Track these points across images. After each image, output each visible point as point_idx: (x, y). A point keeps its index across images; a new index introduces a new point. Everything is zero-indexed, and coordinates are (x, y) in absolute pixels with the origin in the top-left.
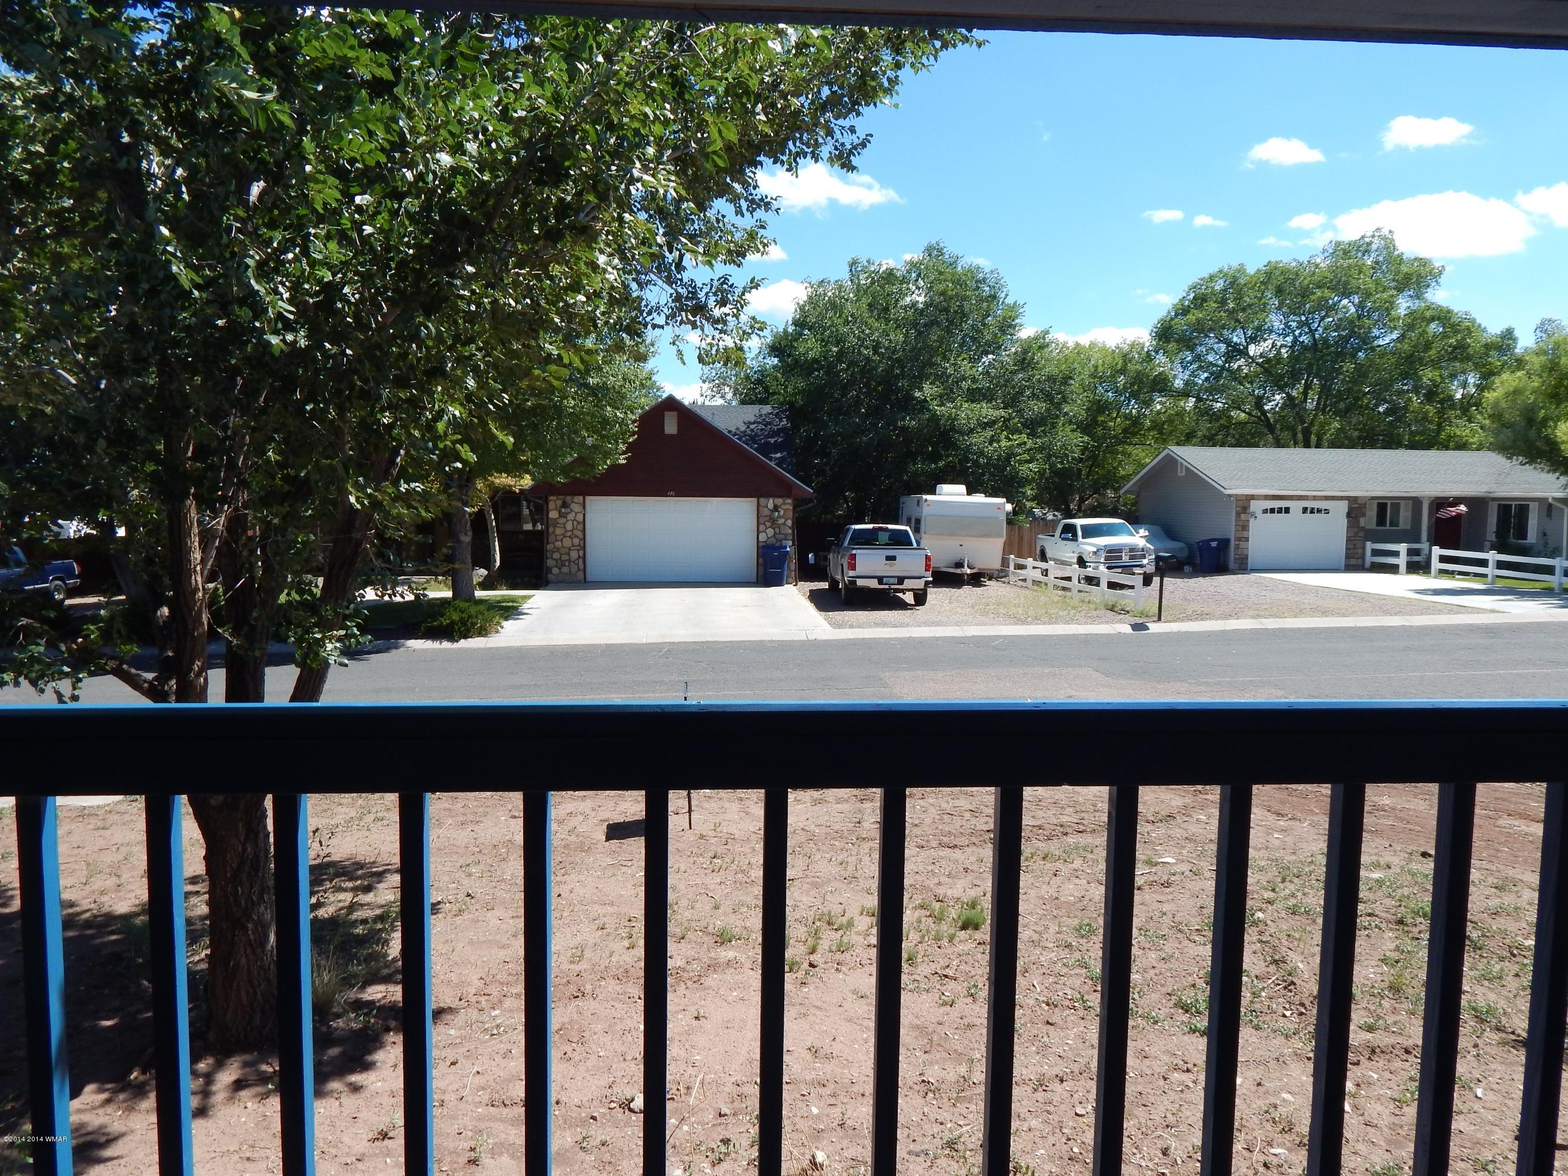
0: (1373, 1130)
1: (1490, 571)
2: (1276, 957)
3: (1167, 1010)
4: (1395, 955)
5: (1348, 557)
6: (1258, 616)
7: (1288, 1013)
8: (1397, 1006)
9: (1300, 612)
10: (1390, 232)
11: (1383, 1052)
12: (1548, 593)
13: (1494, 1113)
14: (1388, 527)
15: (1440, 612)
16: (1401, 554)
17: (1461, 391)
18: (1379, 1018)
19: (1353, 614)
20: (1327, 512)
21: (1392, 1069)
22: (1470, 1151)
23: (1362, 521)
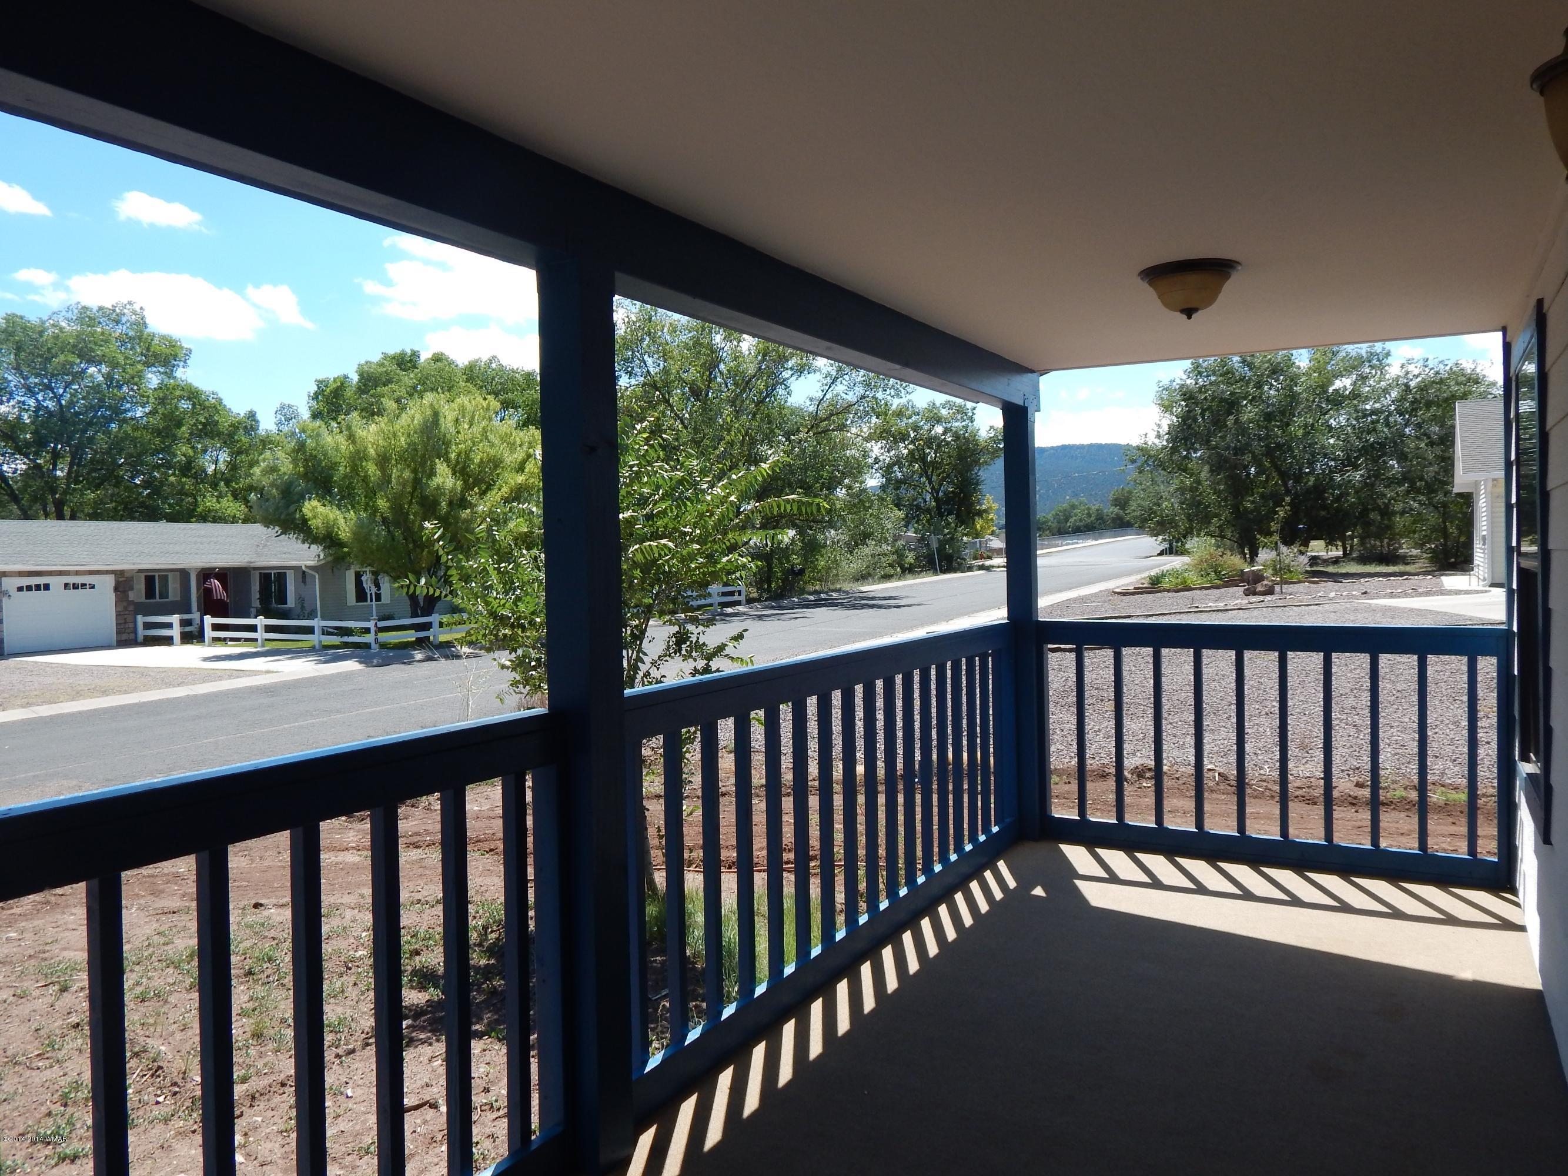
0: (269, 1167)
1: (260, 635)
2: (137, 1049)
3: (23, 1153)
4: (251, 1005)
5: (119, 632)
6: (28, 705)
7: (161, 1099)
8: (263, 1049)
9: (77, 694)
10: (141, 308)
11: (261, 1095)
12: (312, 651)
13: (365, 1104)
14: (158, 599)
15: (221, 678)
16: (174, 626)
17: (213, 467)
18: (249, 1066)
19: (135, 689)
20: (93, 587)
21: (273, 1106)
22: (353, 1144)
23: (131, 596)
